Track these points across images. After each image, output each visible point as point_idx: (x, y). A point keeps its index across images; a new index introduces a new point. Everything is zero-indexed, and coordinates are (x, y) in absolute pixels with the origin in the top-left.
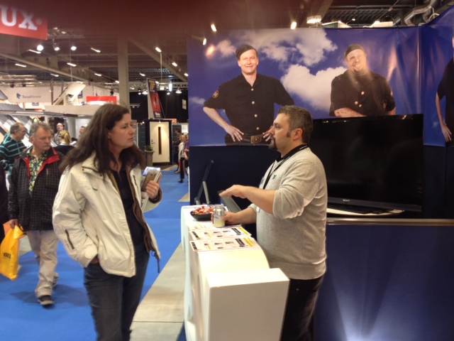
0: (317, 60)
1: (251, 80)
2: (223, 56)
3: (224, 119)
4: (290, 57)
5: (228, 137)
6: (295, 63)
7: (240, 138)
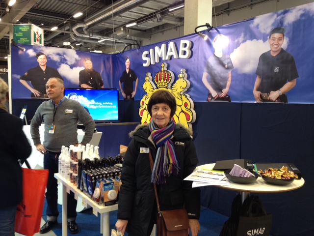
0: (73, 63)
1: (44, 68)
2: (30, 56)
3: (30, 86)
4: (61, 60)
5: (32, 95)
6: (63, 63)
7: (38, 95)
